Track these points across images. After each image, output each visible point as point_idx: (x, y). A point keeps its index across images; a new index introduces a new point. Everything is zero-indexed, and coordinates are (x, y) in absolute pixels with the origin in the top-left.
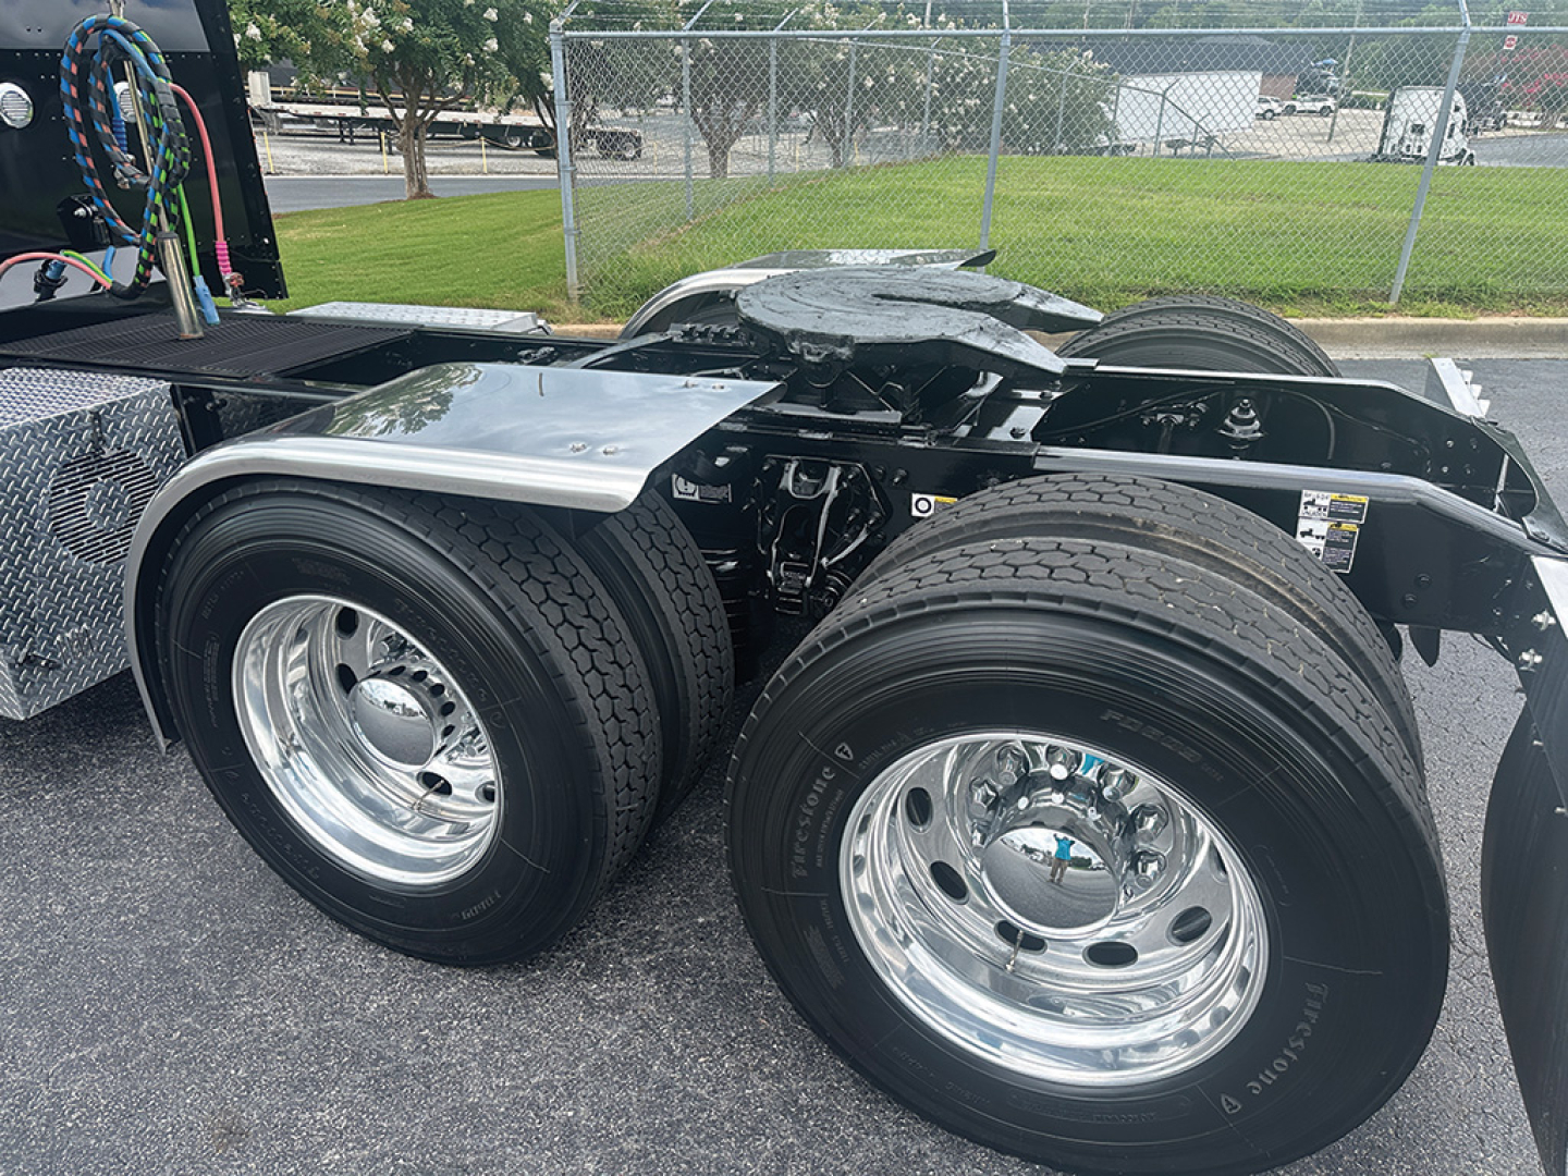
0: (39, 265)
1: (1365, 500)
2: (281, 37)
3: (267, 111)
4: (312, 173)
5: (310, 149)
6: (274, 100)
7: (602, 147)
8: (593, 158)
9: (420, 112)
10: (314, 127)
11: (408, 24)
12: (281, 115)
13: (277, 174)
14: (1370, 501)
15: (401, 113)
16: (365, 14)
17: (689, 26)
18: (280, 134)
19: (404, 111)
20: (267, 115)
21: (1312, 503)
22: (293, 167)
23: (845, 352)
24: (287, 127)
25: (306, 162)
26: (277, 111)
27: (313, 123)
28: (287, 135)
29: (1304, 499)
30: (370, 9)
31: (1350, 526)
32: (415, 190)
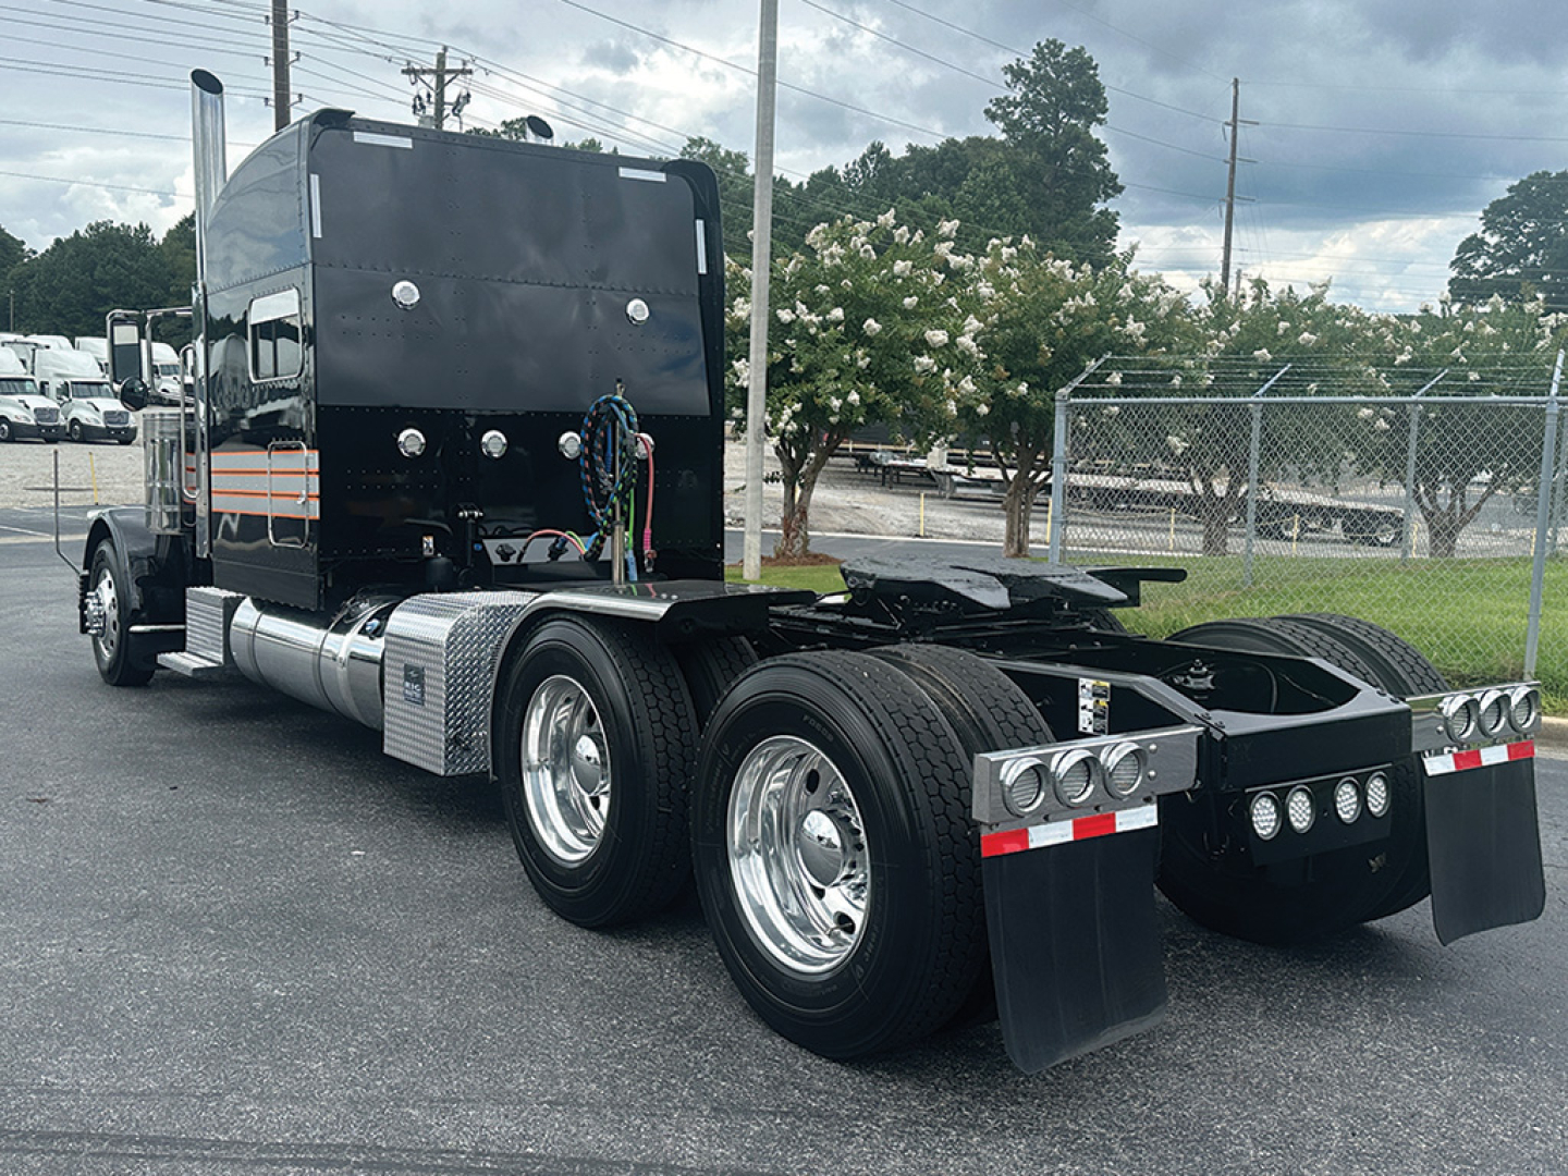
0: (553, 540)
1: (1108, 684)
2: (877, 402)
3: (940, 473)
4: (965, 538)
5: (975, 514)
6: (949, 462)
7: (1347, 530)
8: (1335, 541)
9: (1033, 473)
10: (989, 492)
11: (1023, 388)
12: (956, 478)
13: (926, 537)
14: (1112, 686)
15: (1012, 474)
16: (963, 382)
17: (1261, 391)
18: (952, 498)
19: (1015, 472)
20: (942, 477)
21: (1084, 687)
22: (946, 530)
23: (870, 584)
24: (960, 491)
25: (961, 526)
26: (950, 474)
27: (989, 487)
28: (960, 499)
29: (1081, 684)
30: (969, 377)
31: (1103, 702)
32: (1012, 551)
